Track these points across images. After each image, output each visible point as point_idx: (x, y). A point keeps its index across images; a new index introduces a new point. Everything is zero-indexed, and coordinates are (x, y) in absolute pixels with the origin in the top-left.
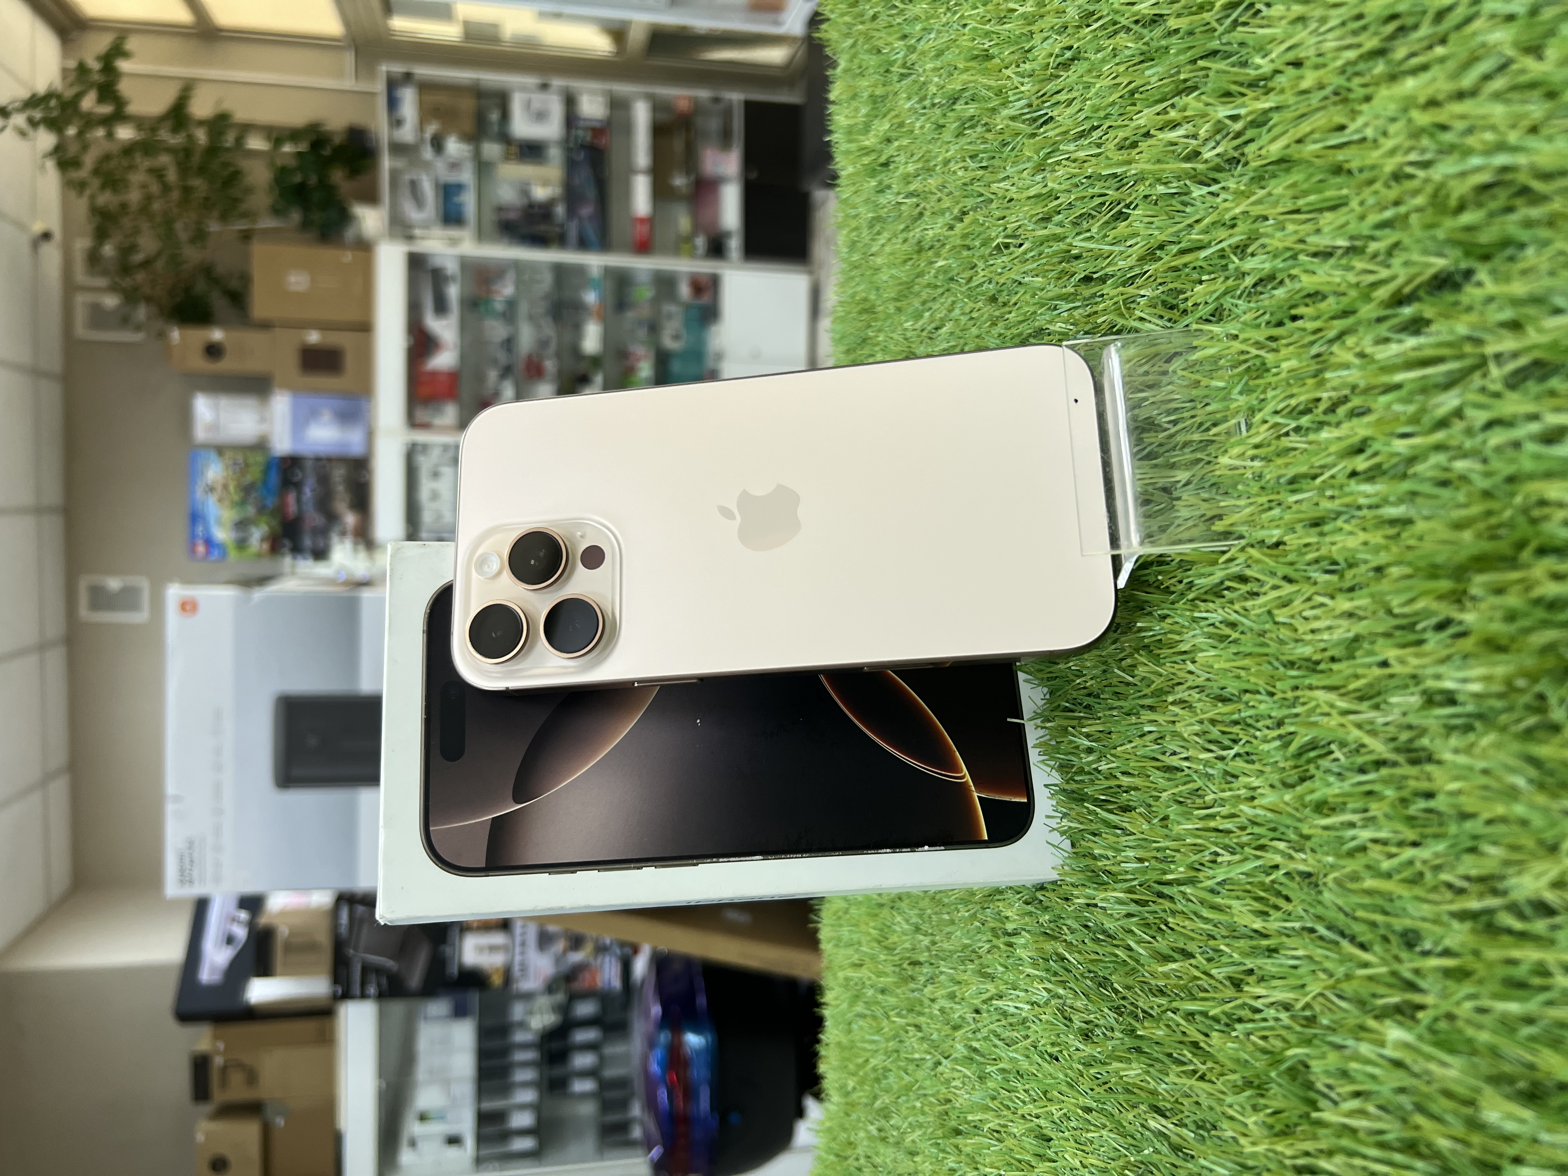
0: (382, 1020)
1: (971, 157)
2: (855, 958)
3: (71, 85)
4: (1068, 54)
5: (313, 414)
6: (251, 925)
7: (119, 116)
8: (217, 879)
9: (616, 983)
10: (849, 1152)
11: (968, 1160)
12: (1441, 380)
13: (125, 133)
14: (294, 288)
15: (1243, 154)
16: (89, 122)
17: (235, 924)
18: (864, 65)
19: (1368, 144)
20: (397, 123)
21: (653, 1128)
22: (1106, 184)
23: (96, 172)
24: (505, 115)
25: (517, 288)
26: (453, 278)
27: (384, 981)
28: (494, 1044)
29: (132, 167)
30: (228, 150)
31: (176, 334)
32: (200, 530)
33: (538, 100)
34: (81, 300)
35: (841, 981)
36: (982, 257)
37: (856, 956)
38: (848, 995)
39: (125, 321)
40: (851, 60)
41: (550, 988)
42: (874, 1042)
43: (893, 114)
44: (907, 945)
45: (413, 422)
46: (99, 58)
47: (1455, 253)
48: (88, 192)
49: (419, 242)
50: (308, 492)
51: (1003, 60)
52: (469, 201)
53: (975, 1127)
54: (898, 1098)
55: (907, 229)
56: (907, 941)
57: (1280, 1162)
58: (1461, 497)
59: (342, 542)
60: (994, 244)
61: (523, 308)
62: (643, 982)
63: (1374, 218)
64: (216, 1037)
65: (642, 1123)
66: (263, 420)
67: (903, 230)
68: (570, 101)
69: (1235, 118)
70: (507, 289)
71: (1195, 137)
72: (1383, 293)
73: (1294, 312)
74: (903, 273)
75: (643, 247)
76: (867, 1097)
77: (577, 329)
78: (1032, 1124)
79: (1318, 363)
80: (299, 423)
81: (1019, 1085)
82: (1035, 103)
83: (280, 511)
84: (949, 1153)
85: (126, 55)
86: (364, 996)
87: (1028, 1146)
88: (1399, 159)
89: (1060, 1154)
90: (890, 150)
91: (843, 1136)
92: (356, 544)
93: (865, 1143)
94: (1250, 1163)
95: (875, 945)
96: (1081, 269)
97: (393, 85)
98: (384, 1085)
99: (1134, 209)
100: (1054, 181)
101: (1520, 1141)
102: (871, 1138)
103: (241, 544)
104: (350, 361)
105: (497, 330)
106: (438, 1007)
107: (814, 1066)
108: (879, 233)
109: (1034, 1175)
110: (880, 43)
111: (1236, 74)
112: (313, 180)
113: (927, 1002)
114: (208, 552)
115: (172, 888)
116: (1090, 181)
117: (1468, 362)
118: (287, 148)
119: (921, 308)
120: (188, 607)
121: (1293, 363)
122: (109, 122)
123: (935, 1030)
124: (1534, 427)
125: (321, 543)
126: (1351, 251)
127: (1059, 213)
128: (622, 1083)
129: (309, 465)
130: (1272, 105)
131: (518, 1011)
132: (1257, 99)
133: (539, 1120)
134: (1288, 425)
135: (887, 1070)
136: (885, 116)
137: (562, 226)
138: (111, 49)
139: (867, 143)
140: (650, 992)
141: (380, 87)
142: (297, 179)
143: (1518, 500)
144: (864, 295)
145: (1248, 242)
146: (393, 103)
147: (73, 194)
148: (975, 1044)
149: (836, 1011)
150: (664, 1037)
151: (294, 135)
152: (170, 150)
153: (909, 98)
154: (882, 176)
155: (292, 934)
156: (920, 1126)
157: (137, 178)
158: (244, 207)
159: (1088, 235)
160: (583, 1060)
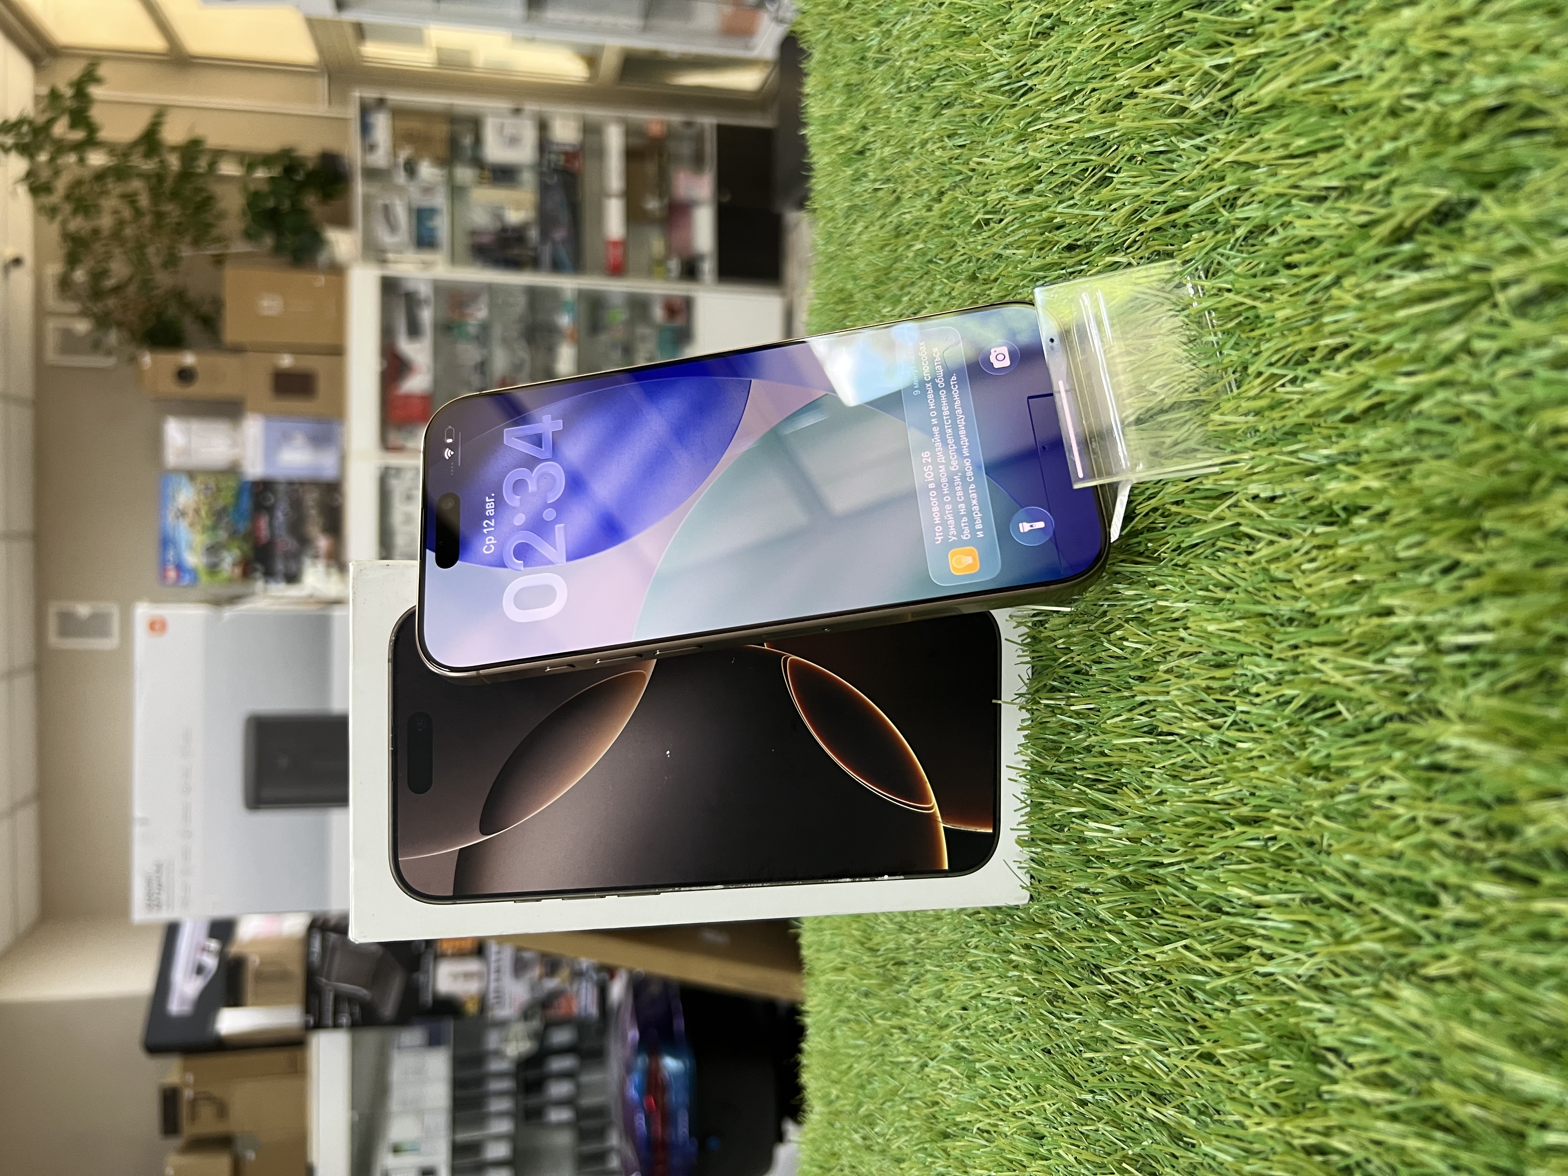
0: (355, 1049)
1: (949, 137)
2: (838, 962)
3: (43, 111)
4: (1048, 22)
5: (286, 438)
6: (222, 955)
7: (91, 142)
8: (185, 903)
9: (593, 1010)
10: (833, 1162)
11: (957, 1164)
12: (1445, 316)
13: (97, 159)
14: (266, 313)
15: (1231, 106)
16: (61, 147)
17: (206, 954)
18: (839, 53)
19: (1364, 81)
20: (370, 148)
21: (630, 1153)
22: (1089, 150)
23: (68, 197)
24: (478, 141)
25: (490, 311)
26: (426, 302)
27: (357, 1010)
28: (468, 1073)
29: (105, 193)
30: (201, 175)
31: (147, 359)
32: (171, 555)
33: (511, 125)
34: (52, 325)
35: (823, 986)
36: (962, 234)
37: (839, 960)
38: (830, 1000)
39: (96, 346)
40: (826, 52)
41: (526, 1015)
42: (857, 1047)
43: (869, 101)
44: (891, 945)
45: (386, 445)
46: (72, 85)
47: (1457, 182)
48: (59, 218)
49: (391, 266)
50: (280, 516)
51: (980, 35)
52: (442, 225)
53: (964, 1129)
54: (883, 1103)
55: (884, 216)
56: (891, 940)
57: (1290, 1145)
58: (1469, 432)
59: (314, 565)
60: (974, 222)
61: (497, 331)
62: (619, 1007)
63: (1370, 155)
64: (185, 1070)
65: (619, 1152)
66: (235, 444)
67: (880, 217)
68: (543, 127)
69: (1220, 68)
70: (480, 313)
71: (1180, 92)
72: (1383, 230)
73: (1288, 259)
74: (880, 259)
75: (617, 270)
76: (851, 1105)
77: (551, 351)
78: (1024, 1121)
79: (1313, 310)
80: (271, 448)
81: (1010, 1082)
82: (1015, 74)
83: (251, 536)
84: (937, 1157)
85: (97, 81)
86: (336, 1026)
87: (1020, 1145)
88: (1396, 91)
89: (1053, 1152)
90: (868, 137)
91: (826, 1147)
92: (328, 566)
93: (850, 1152)
94: (1256, 1147)
95: (858, 946)
96: (1064, 238)
97: (365, 110)
98: (357, 1118)
99: (1117, 172)
100: (1035, 150)
101: (1545, 1106)
102: (855, 1147)
103: (213, 568)
104: (322, 385)
105: (470, 353)
106: (412, 1036)
107: (796, 1076)
108: (855, 222)
109: (1027, 1174)
110: (854, 31)
111: (1223, 23)
112: (286, 205)
113: (912, 1003)
114: (179, 577)
115: (140, 913)
116: (1072, 148)
117: (1472, 295)
118: (260, 173)
119: (899, 293)
120: (157, 626)
121: (1288, 312)
122: (80, 147)
123: (921, 1031)
124: (1546, 353)
125: (293, 567)
126: (1346, 192)
127: (1040, 182)
128: (599, 1112)
129: (281, 489)
130: (1262, 50)
131: (493, 1040)
132: (1245, 45)
133: (515, 1150)
134: (1284, 376)
135: (871, 1075)
136: (860, 103)
137: (535, 249)
138: (83, 76)
139: (843, 132)
140: (627, 1016)
141: (353, 113)
142: (271, 203)
143: (1531, 430)
144: (841, 285)
145: (1238, 194)
146: (366, 128)
147: (44, 219)
148: (963, 1042)
149: (819, 1017)
150: (641, 1062)
151: (267, 160)
152: (144, 176)
153: (884, 84)
154: (858, 164)
155: (262, 963)
156: (906, 1130)
157: (111, 204)
158: (215, 232)
159: (1071, 202)
160: (559, 1089)
